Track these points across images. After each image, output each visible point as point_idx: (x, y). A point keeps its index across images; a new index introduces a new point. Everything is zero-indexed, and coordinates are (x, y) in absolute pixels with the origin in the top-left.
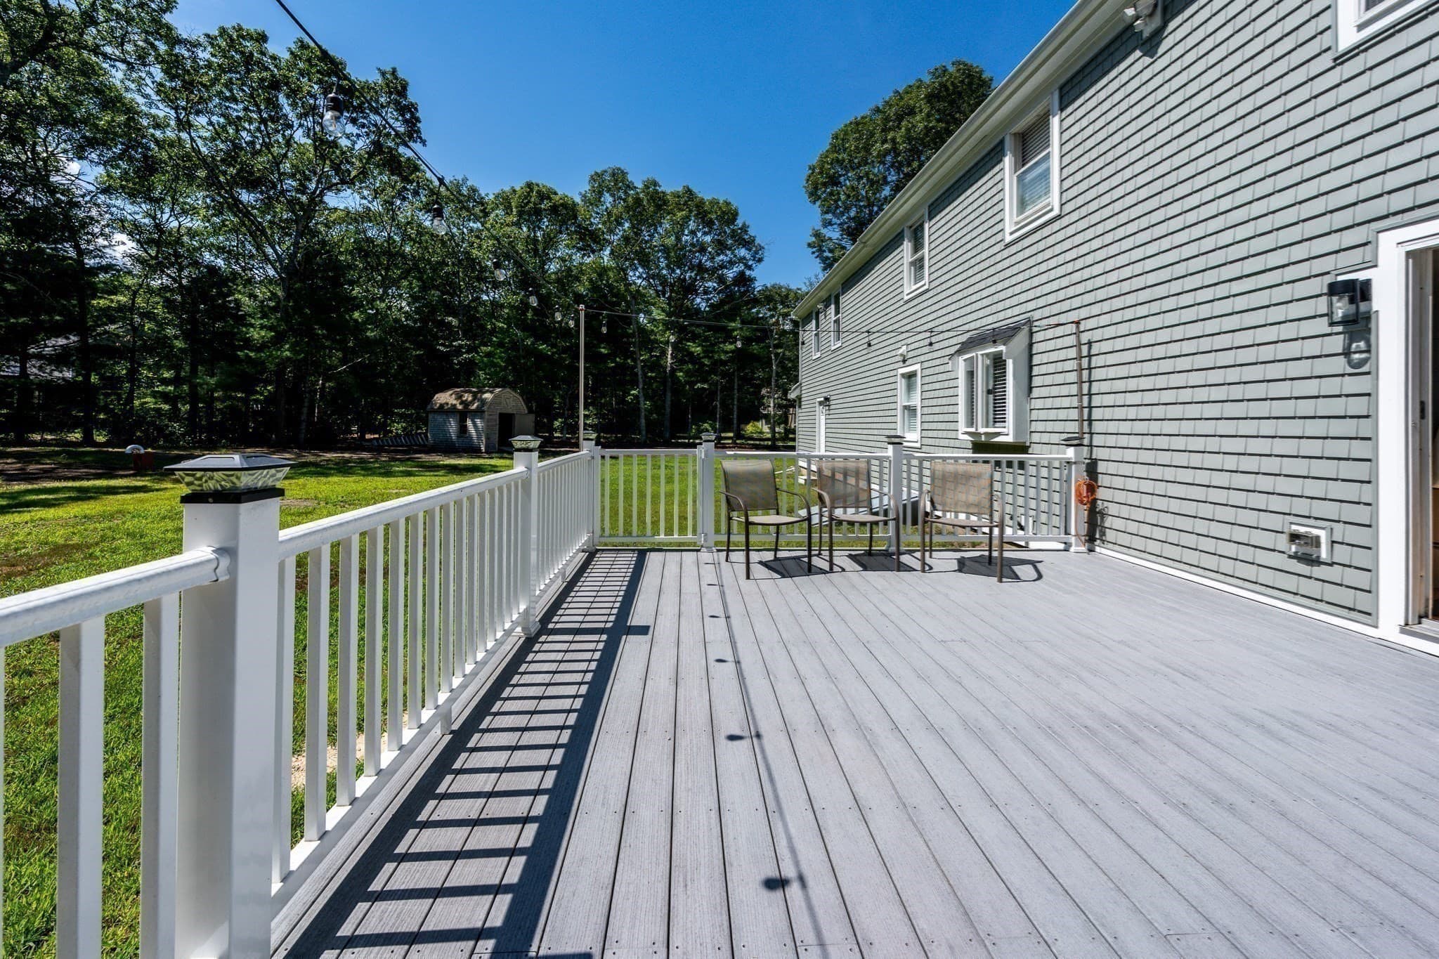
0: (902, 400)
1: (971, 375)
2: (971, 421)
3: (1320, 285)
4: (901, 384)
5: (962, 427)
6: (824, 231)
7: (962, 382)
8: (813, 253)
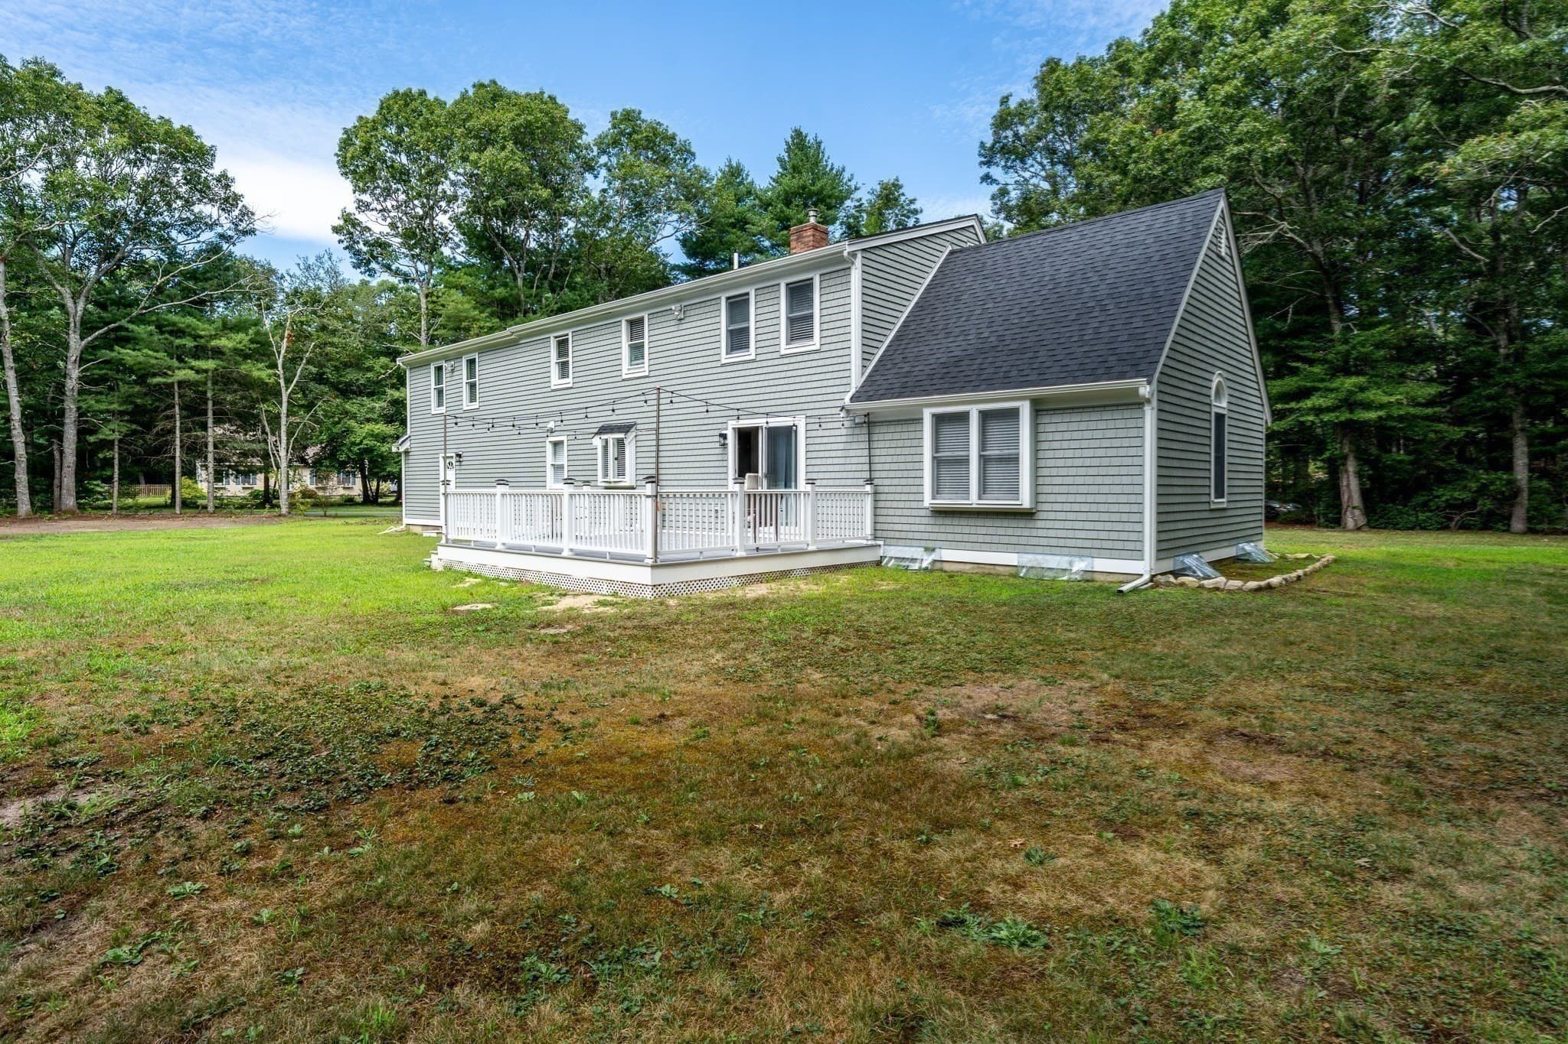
0: (549, 459)
1: (605, 448)
2: (606, 475)
3: (717, 433)
4: (549, 448)
5: (600, 478)
6: (362, 217)
7: (600, 451)
8: (340, 241)
